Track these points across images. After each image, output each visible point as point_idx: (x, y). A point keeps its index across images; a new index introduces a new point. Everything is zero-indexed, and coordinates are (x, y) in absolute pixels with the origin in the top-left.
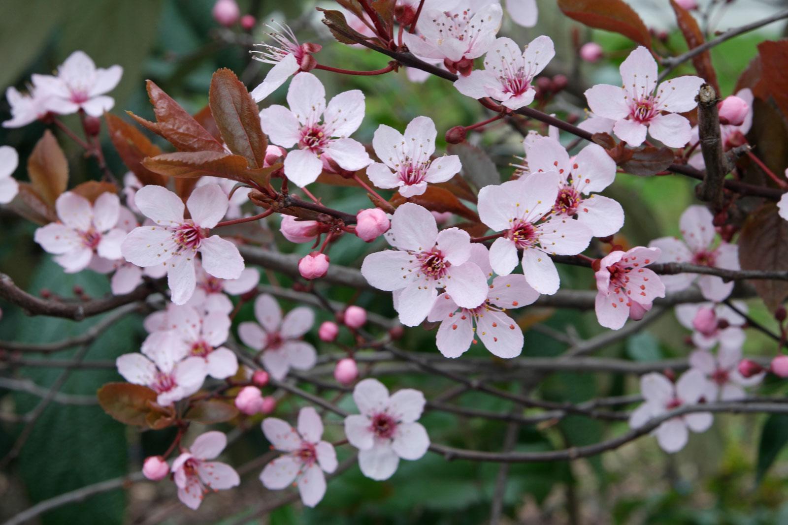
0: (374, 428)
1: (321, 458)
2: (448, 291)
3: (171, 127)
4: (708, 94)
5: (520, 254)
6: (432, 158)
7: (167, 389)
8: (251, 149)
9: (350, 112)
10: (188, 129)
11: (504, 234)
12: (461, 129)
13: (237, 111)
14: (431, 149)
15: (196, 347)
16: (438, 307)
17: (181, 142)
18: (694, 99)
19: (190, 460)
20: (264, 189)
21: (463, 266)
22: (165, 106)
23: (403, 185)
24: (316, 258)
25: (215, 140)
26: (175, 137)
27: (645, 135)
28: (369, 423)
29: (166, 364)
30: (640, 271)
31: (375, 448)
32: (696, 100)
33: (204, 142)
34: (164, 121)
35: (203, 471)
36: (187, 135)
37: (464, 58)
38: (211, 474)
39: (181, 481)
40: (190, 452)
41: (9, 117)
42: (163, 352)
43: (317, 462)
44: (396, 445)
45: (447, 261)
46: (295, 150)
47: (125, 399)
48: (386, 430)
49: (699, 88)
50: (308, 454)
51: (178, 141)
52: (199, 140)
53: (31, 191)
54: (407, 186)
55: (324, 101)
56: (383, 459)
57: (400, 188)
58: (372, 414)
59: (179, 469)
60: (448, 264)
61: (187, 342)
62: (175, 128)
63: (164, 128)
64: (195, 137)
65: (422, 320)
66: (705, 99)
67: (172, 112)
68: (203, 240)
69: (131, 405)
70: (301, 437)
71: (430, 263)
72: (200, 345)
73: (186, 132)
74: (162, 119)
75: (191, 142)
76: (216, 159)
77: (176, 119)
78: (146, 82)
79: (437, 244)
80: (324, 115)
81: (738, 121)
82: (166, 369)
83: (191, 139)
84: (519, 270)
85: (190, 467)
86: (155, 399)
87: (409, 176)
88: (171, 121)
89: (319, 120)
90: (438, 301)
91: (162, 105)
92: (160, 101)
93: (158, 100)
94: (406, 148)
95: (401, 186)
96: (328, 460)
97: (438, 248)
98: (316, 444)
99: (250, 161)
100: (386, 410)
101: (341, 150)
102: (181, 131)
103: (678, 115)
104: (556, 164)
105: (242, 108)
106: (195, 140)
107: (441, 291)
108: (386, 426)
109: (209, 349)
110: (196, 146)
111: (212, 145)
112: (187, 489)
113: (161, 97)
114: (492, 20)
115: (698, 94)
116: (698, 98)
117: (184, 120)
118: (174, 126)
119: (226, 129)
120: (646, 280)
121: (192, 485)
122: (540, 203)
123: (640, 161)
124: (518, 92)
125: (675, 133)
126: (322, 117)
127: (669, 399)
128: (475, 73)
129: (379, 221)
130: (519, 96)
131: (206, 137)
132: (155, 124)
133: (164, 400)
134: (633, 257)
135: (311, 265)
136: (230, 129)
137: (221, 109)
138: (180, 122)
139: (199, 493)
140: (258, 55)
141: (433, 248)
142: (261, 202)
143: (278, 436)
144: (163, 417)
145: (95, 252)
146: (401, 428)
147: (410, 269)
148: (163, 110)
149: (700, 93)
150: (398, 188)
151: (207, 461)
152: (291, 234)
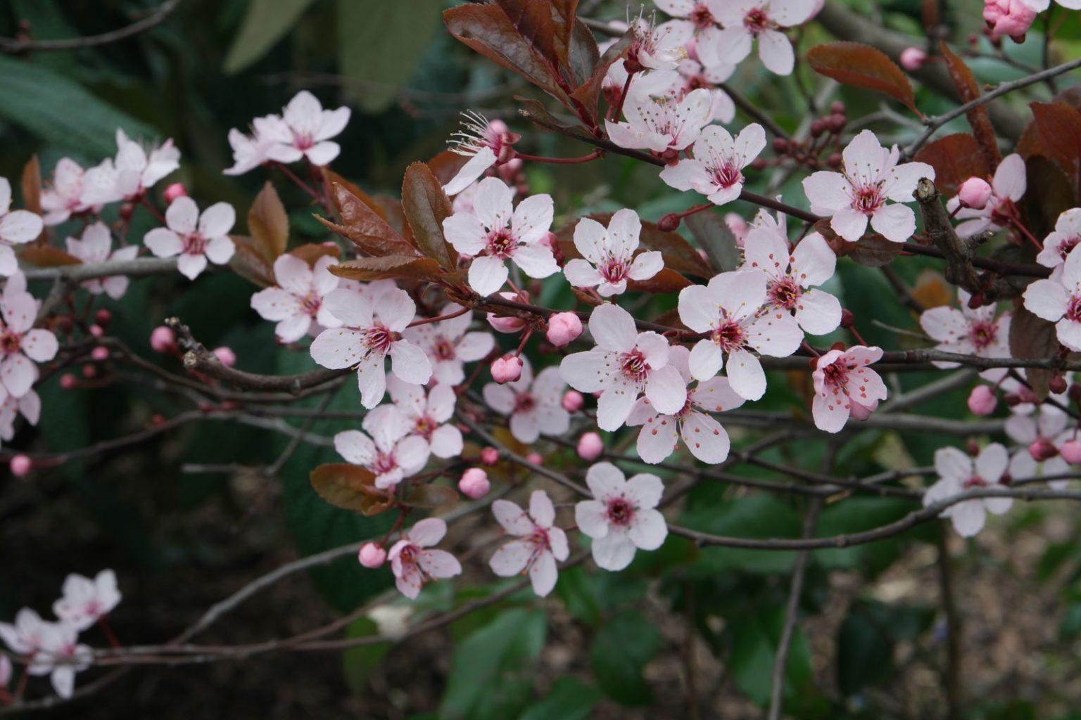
0: (608, 515)
1: (553, 544)
2: (648, 395)
3: (358, 230)
4: (926, 189)
5: (725, 357)
6: (636, 253)
7: (387, 470)
8: (445, 247)
9: (539, 216)
10: (376, 231)
11: (708, 336)
12: (673, 217)
13: (431, 206)
14: (635, 243)
15: (420, 423)
16: (638, 411)
17: (368, 245)
18: (912, 193)
19: (408, 547)
20: (458, 289)
21: (663, 370)
22: (352, 209)
23: (604, 282)
24: (508, 361)
25: (405, 241)
26: (362, 240)
27: (864, 226)
28: (604, 509)
29: (385, 443)
30: (859, 372)
31: (609, 536)
32: (914, 195)
33: (392, 244)
34: (350, 224)
35: (423, 559)
36: (375, 238)
37: (668, 149)
38: (429, 563)
39: (398, 570)
40: (408, 539)
41: (231, 163)
42: (383, 431)
43: (549, 548)
44: (633, 534)
45: (647, 364)
46: (480, 258)
47: (341, 481)
48: (622, 517)
49: (917, 182)
50: (541, 540)
51: (365, 244)
52: (387, 242)
53: (251, 248)
54: (609, 284)
55: (511, 206)
56: (618, 548)
57: (600, 287)
58: (607, 499)
59: (395, 556)
60: (647, 367)
61: (411, 418)
62: (362, 231)
63: (352, 232)
64: (382, 240)
65: (619, 425)
66: (923, 195)
67: (359, 215)
68: (392, 343)
69: (347, 487)
70: (533, 521)
71: (628, 366)
72: (424, 421)
73: (374, 235)
74: (348, 223)
75: (379, 245)
76: (402, 264)
77: (363, 222)
78: (333, 185)
79: (637, 346)
80: (512, 219)
81: (980, 204)
82: (387, 450)
83: (379, 241)
84: (723, 372)
85: (408, 556)
86: (372, 482)
87: (610, 273)
88: (359, 223)
89: (506, 225)
90: (637, 406)
91: (348, 209)
92: (347, 204)
93: (345, 203)
94: (609, 243)
95: (600, 283)
96: (560, 547)
97: (639, 350)
98: (549, 529)
99: (444, 259)
100: (623, 495)
101: (529, 255)
102: (368, 234)
103: (903, 205)
104: (771, 257)
105: (436, 203)
106: (383, 242)
107: (641, 395)
108: (622, 513)
109: (435, 425)
110: (384, 248)
111: (401, 246)
112: (404, 578)
113: (349, 199)
114: (701, 107)
115: (916, 188)
116: (916, 194)
117: (373, 222)
118: (361, 229)
119: (420, 226)
120: (866, 381)
121: (410, 574)
122: (744, 304)
123: (870, 248)
124: (727, 184)
125: (900, 225)
126: (509, 222)
127: (967, 477)
128: (684, 163)
129: (570, 327)
130: (728, 188)
131: (396, 238)
132: (342, 227)
133: (384, 481)
134: (852, 357)
135: (502, 370)
136: (423, 226)
137: (414, 204)
138: (368, 224)
139: (418, 582)
140: (454, 146)
141: (634, 350)
142: (457, 299)
143: (507, 520)
144: (378, 503)
145: (314, 318)
146: (639, 515)
147: (607, 372)
148: (350, 214)
149: (918, 188)
150: (597, 287)
151: (426, 548)
152: (497, 324)
